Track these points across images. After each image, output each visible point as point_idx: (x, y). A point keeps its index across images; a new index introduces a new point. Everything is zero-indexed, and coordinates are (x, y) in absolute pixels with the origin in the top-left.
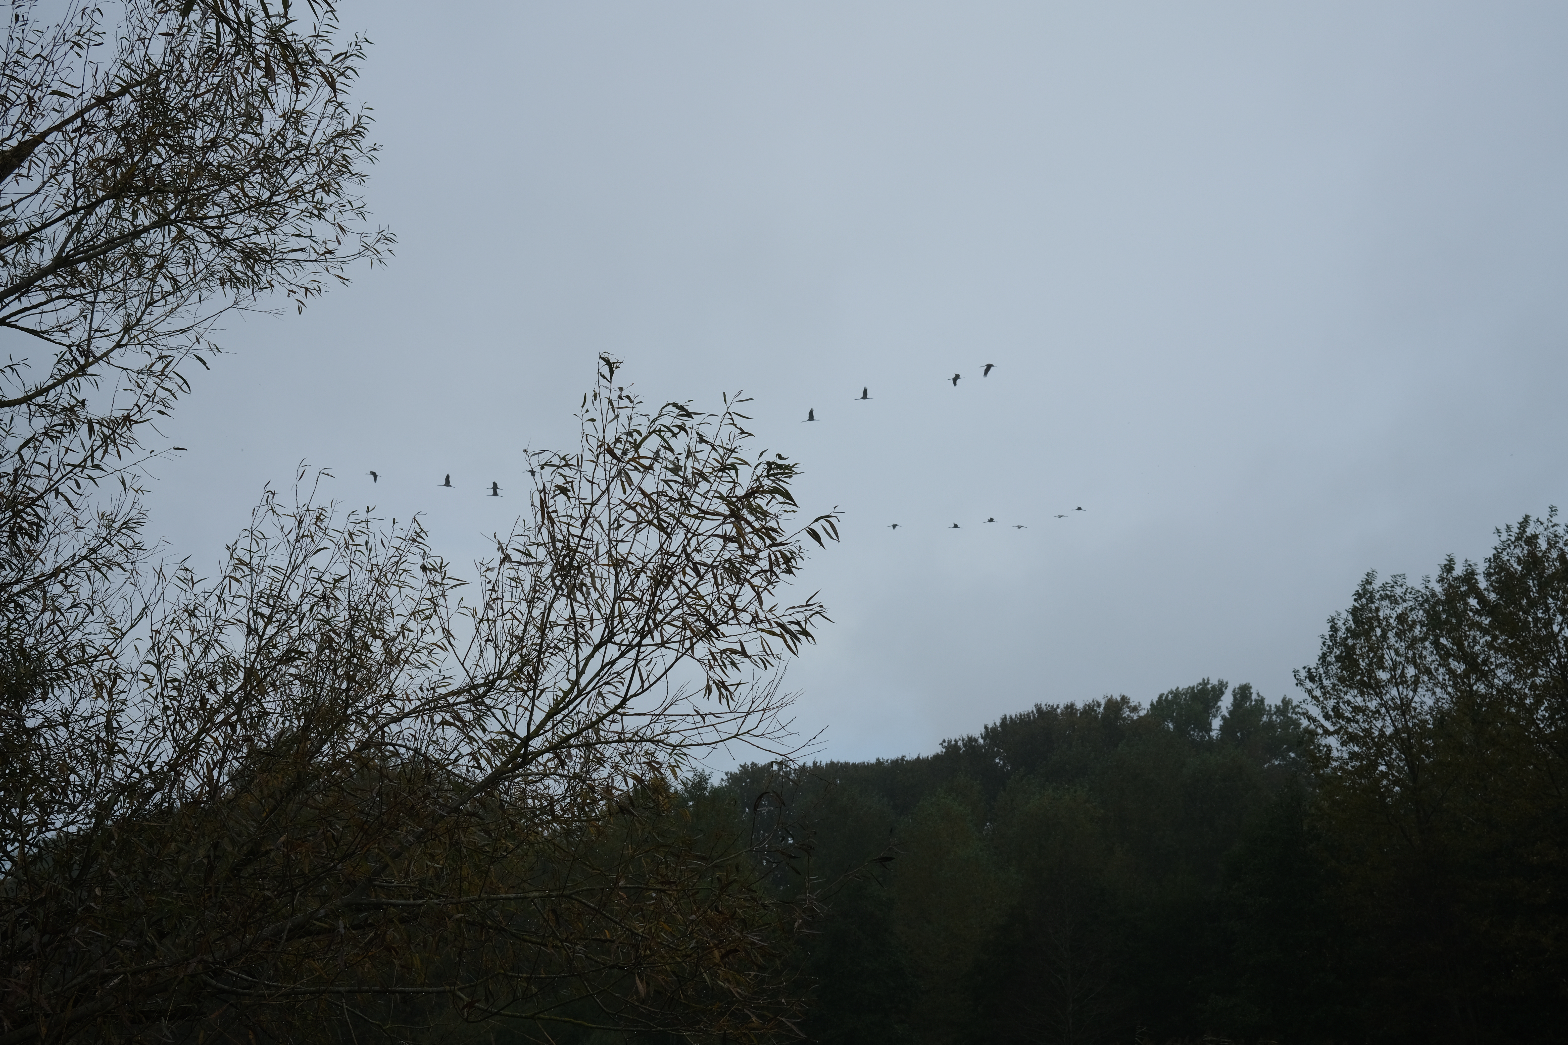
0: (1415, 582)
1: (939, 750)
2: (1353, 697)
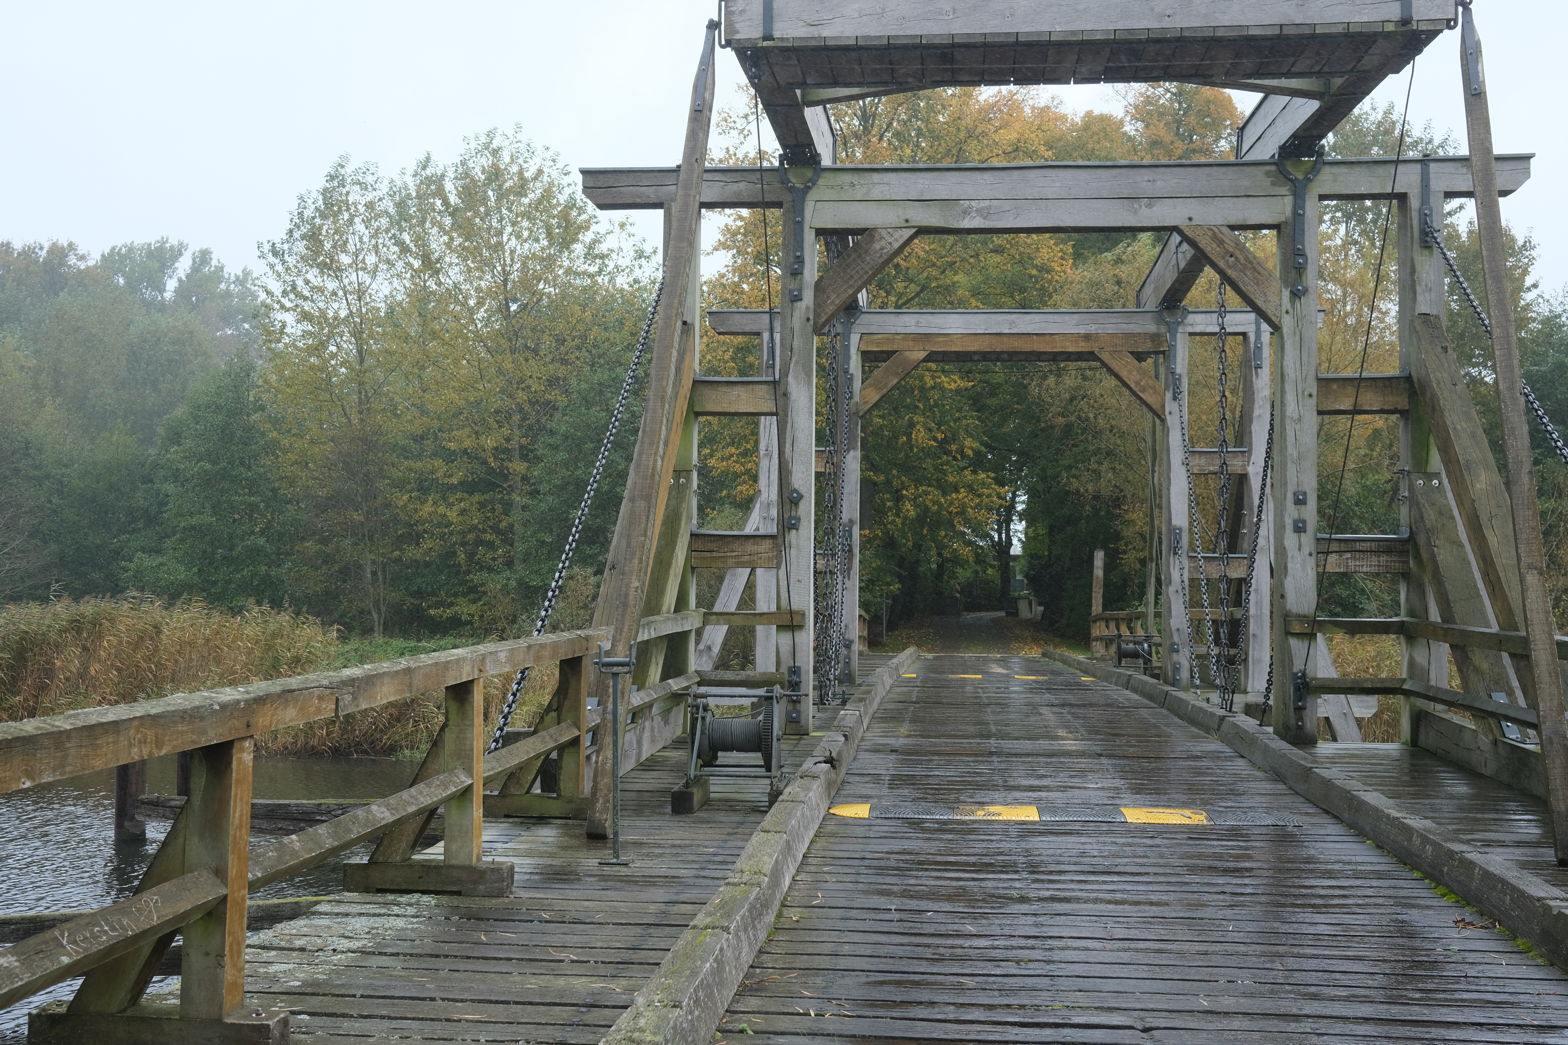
0: (389, 173)
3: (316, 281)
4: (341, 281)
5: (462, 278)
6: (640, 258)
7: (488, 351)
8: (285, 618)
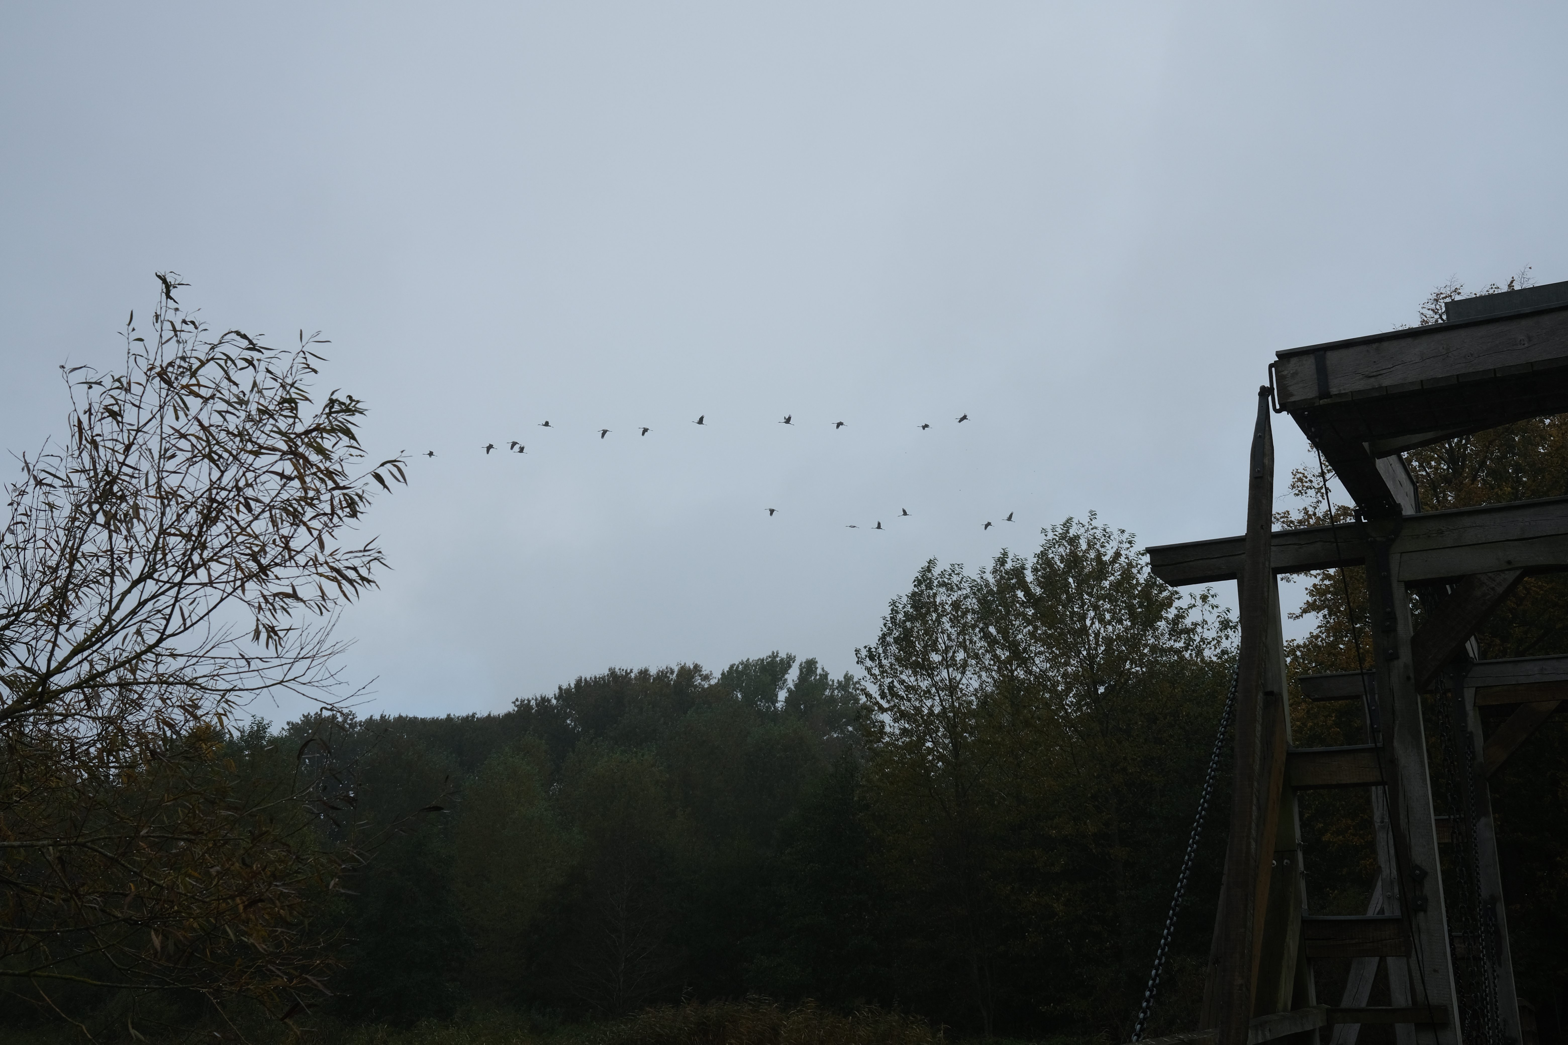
0: (971, 572)
1: (511, 708)
2: (907, 676)
3: (912, 681)
4: (932, 679)
5: (1048, 665)
6: (1226, 629)
7: (1080, 733)
8: (894, 1018)
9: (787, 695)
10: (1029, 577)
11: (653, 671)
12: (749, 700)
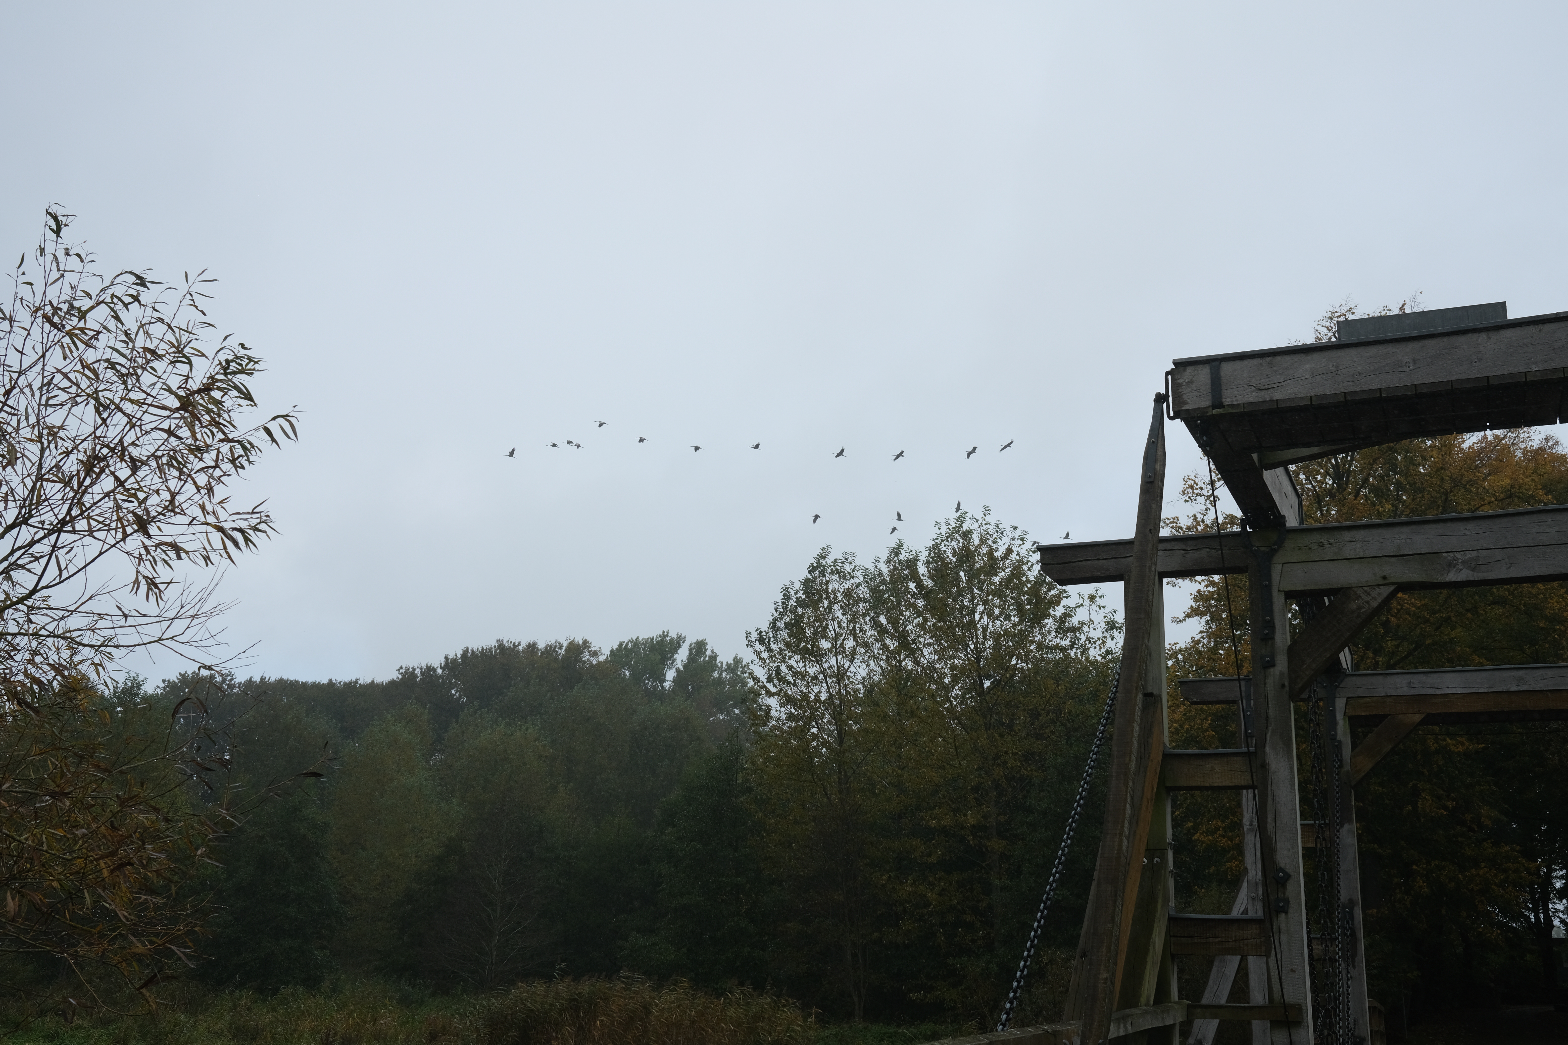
0: (865, 562)
1: (396, 676)
2: (796, 662)
3: (800, 666)
4: (821, 665)
5: (936, 657)
6: (1112, 629)
7: (964, 726)
8: (766, 1001)
9: (675, 675)
10: (922, 570)
11: (541, 645)
12: (637, 678)
